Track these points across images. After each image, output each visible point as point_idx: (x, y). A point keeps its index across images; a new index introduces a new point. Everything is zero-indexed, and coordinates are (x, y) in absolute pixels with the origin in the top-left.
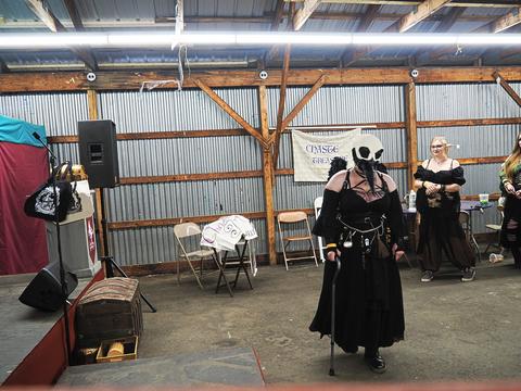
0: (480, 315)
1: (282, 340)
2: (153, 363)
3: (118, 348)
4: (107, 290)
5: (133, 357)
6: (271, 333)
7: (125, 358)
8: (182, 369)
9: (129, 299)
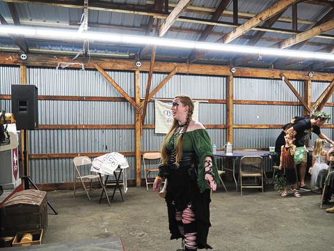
0: (267, 221)
1: (141, 234)
2: (52, 247)
3: (28, 237)
4: (24, 197)
5: (39, 243)
6: (134, 229)
7: (32, 244)
9: (39, 204)
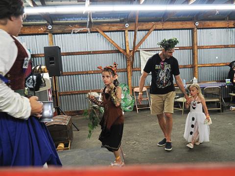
0: (224, 133)
1: (134, 143)
2: (76, 151)
3: (62, 145)
4: (57, 120)
5: (68, 149)
6: (129, 140)
7: (64, 149)
8: (88, 154)
9: (66, 124)
